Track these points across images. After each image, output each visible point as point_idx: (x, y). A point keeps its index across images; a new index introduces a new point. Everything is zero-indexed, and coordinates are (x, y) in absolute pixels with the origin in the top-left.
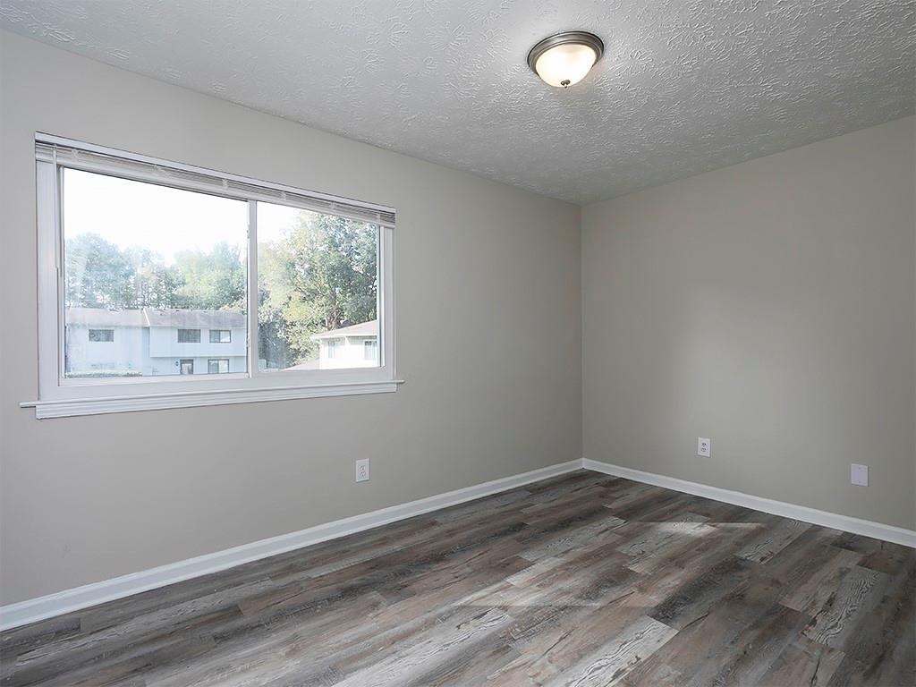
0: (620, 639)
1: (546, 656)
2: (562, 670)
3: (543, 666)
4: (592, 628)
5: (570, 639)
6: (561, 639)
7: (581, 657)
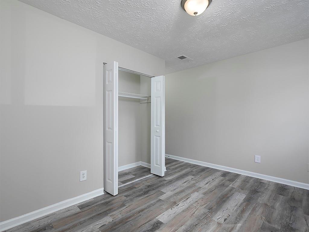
0: (176, 214)
1: (197, 208)
2: (192, 205)
3: (197, 206)
4: (185, 217)
5: (192, 213)
6: (194, 213)
7: (187, 208)
